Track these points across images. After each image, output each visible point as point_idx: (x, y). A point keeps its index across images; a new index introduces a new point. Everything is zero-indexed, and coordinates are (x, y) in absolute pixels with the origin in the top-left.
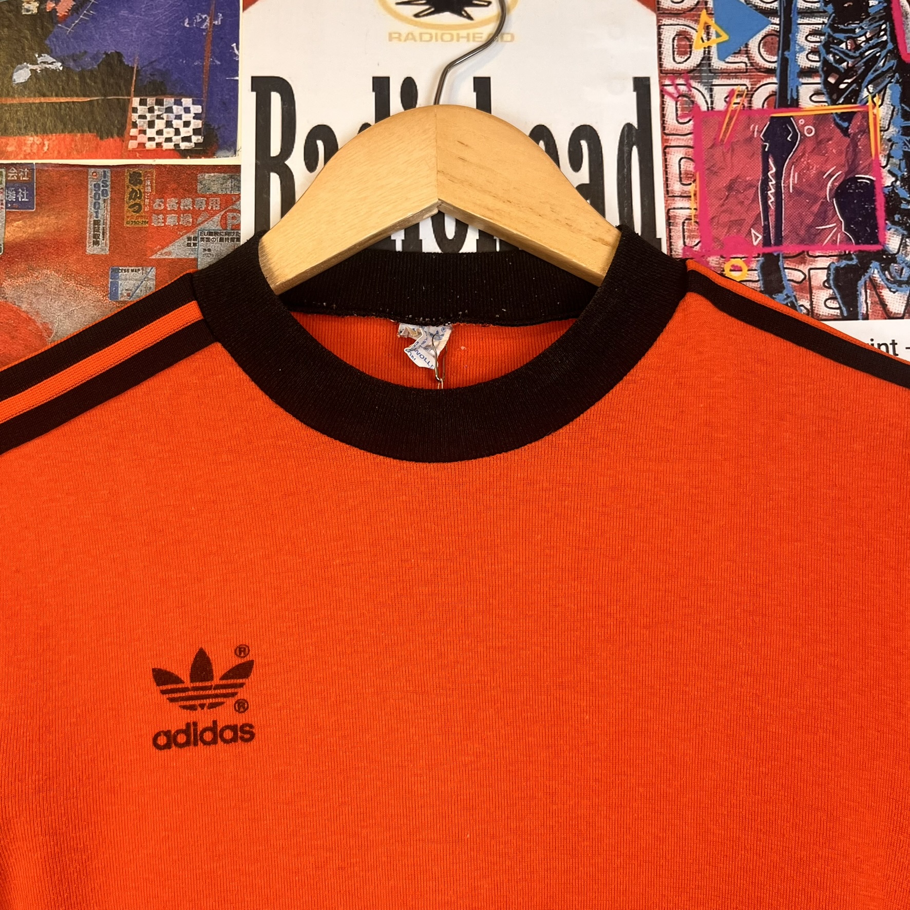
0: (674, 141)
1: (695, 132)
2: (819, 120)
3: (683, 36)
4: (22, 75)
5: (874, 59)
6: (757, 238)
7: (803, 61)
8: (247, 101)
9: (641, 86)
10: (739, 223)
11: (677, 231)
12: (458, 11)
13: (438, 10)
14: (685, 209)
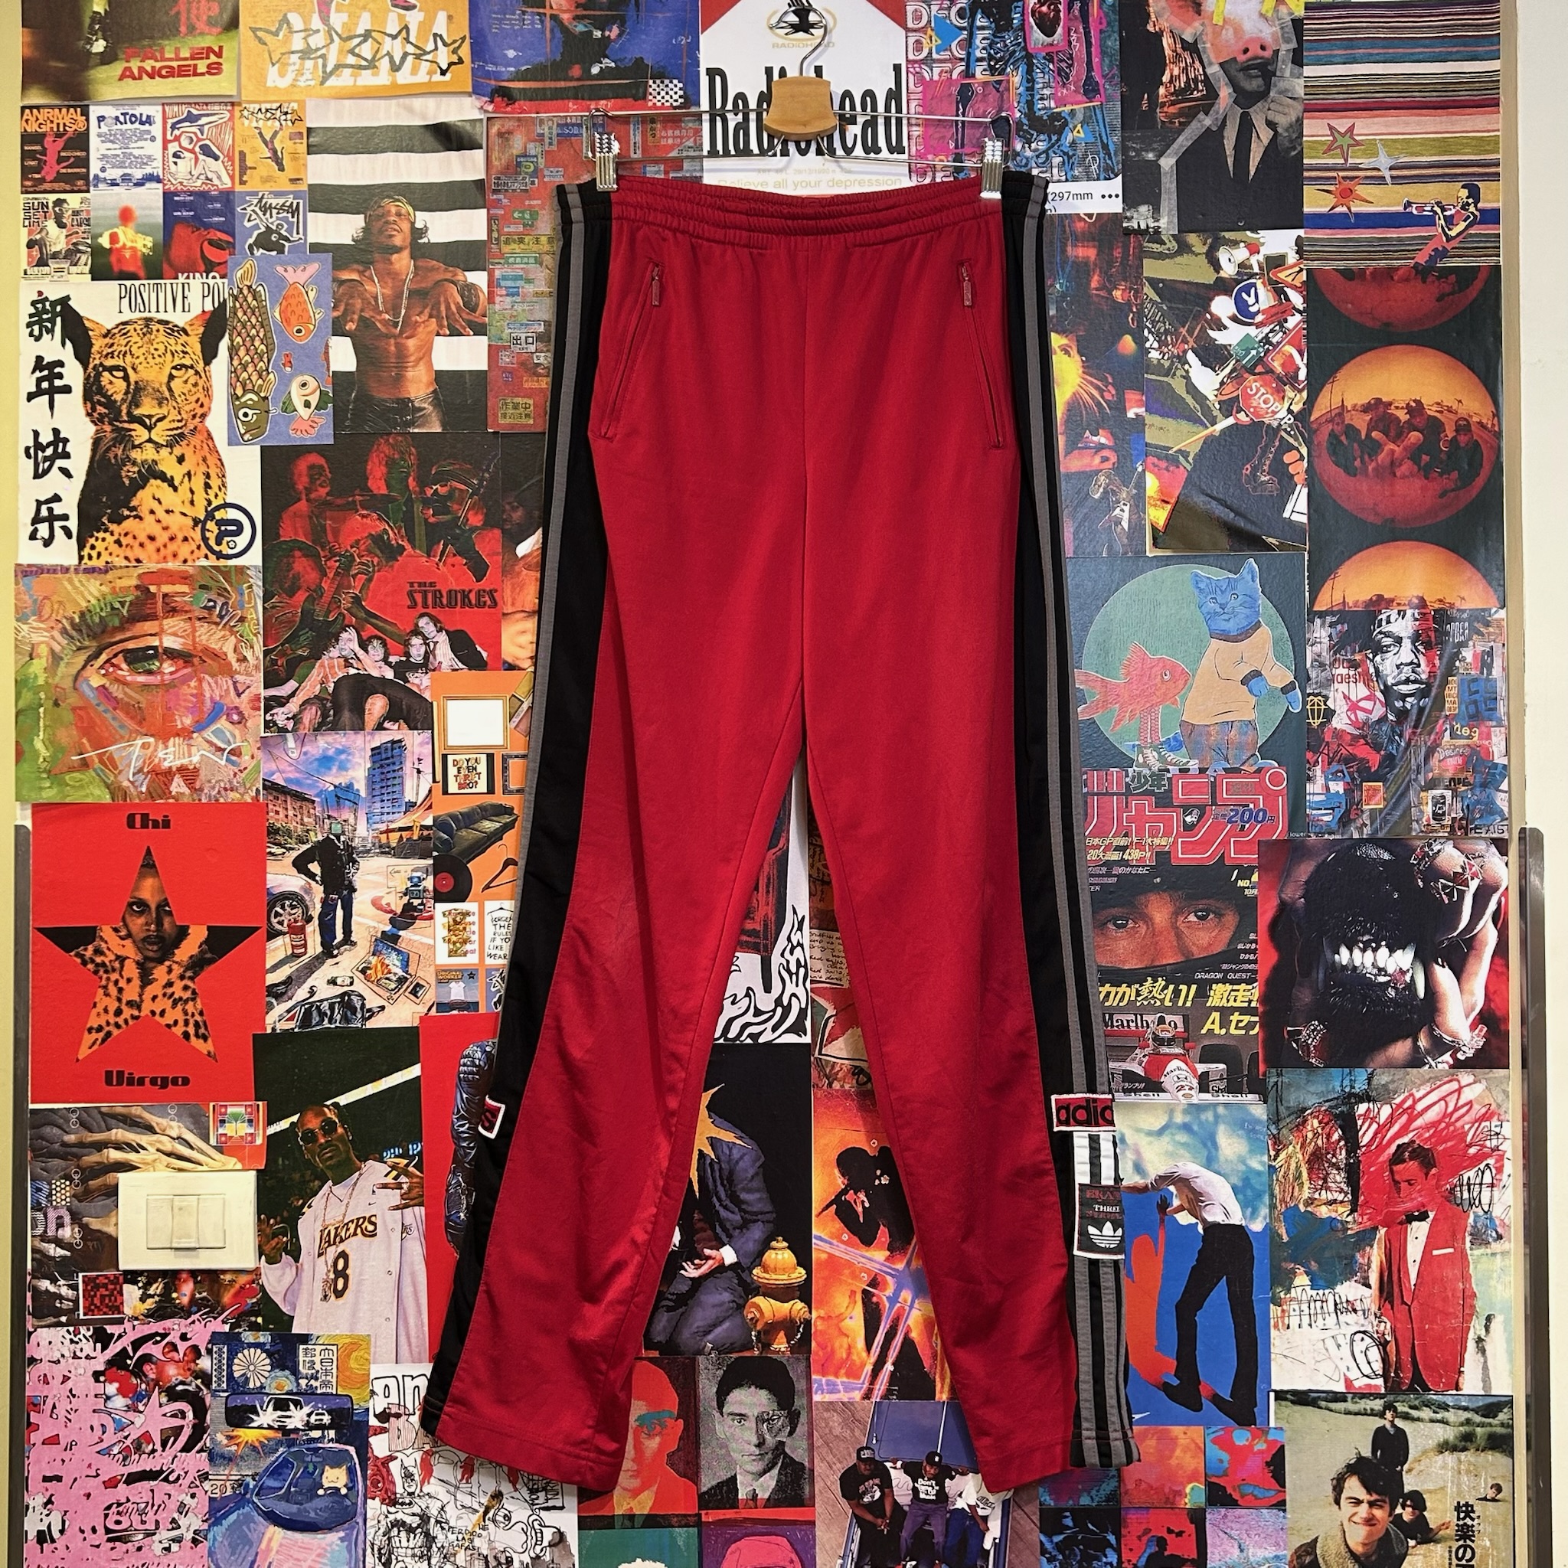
0: (912, 96)
1: (923, 92)
2: (985, 84)
3: (918, 42)
4: (595, 70)
5: (1014, 52)
6: (952, 145)
7: (978, 54)
8: (704, 80)
9: (897, 68)
10: (944, 137)
11: (913, 142)
12: (807, 31)
13: (797, 31)
14: (917, 131)
